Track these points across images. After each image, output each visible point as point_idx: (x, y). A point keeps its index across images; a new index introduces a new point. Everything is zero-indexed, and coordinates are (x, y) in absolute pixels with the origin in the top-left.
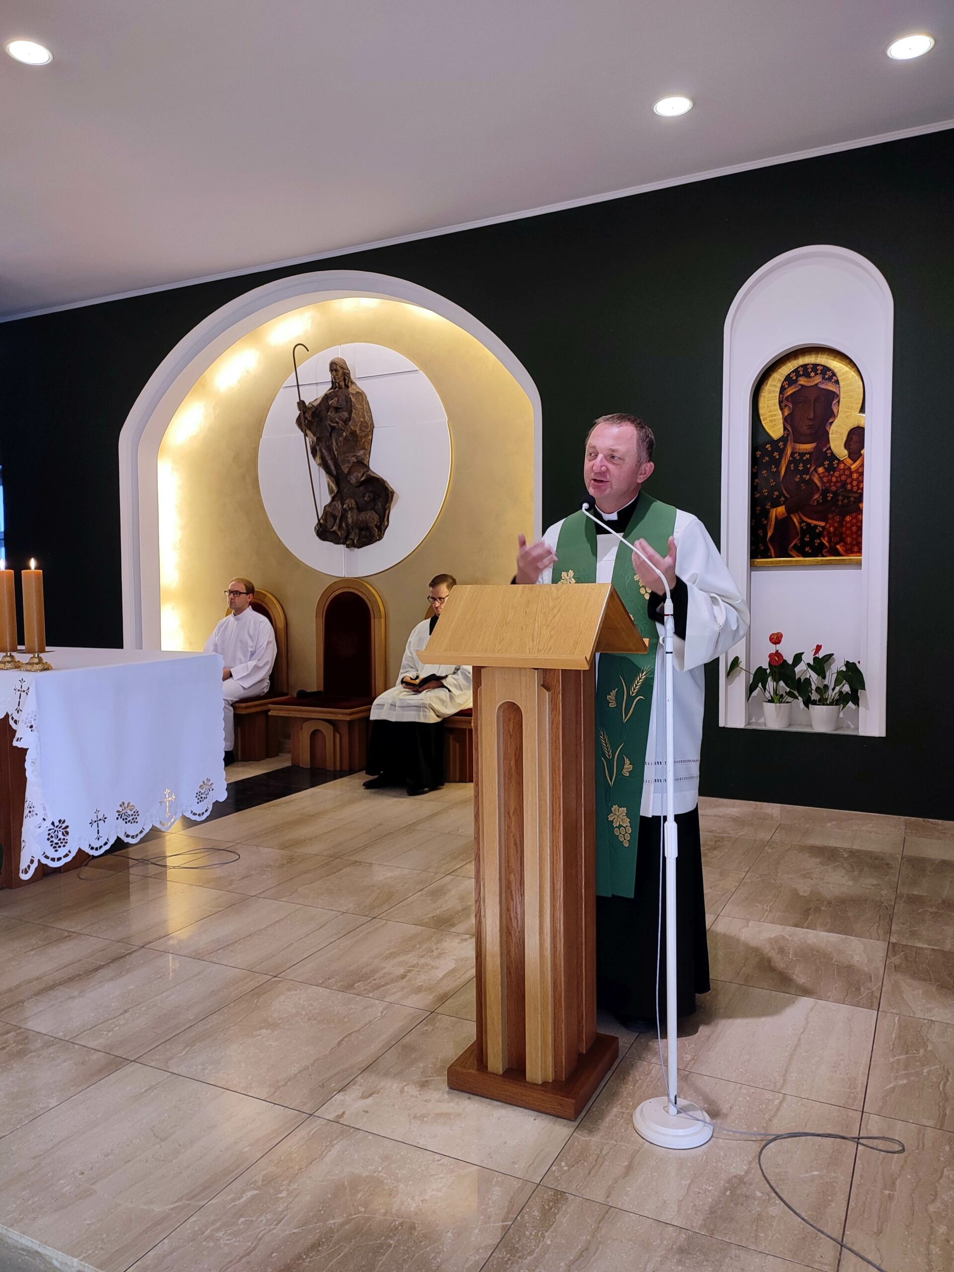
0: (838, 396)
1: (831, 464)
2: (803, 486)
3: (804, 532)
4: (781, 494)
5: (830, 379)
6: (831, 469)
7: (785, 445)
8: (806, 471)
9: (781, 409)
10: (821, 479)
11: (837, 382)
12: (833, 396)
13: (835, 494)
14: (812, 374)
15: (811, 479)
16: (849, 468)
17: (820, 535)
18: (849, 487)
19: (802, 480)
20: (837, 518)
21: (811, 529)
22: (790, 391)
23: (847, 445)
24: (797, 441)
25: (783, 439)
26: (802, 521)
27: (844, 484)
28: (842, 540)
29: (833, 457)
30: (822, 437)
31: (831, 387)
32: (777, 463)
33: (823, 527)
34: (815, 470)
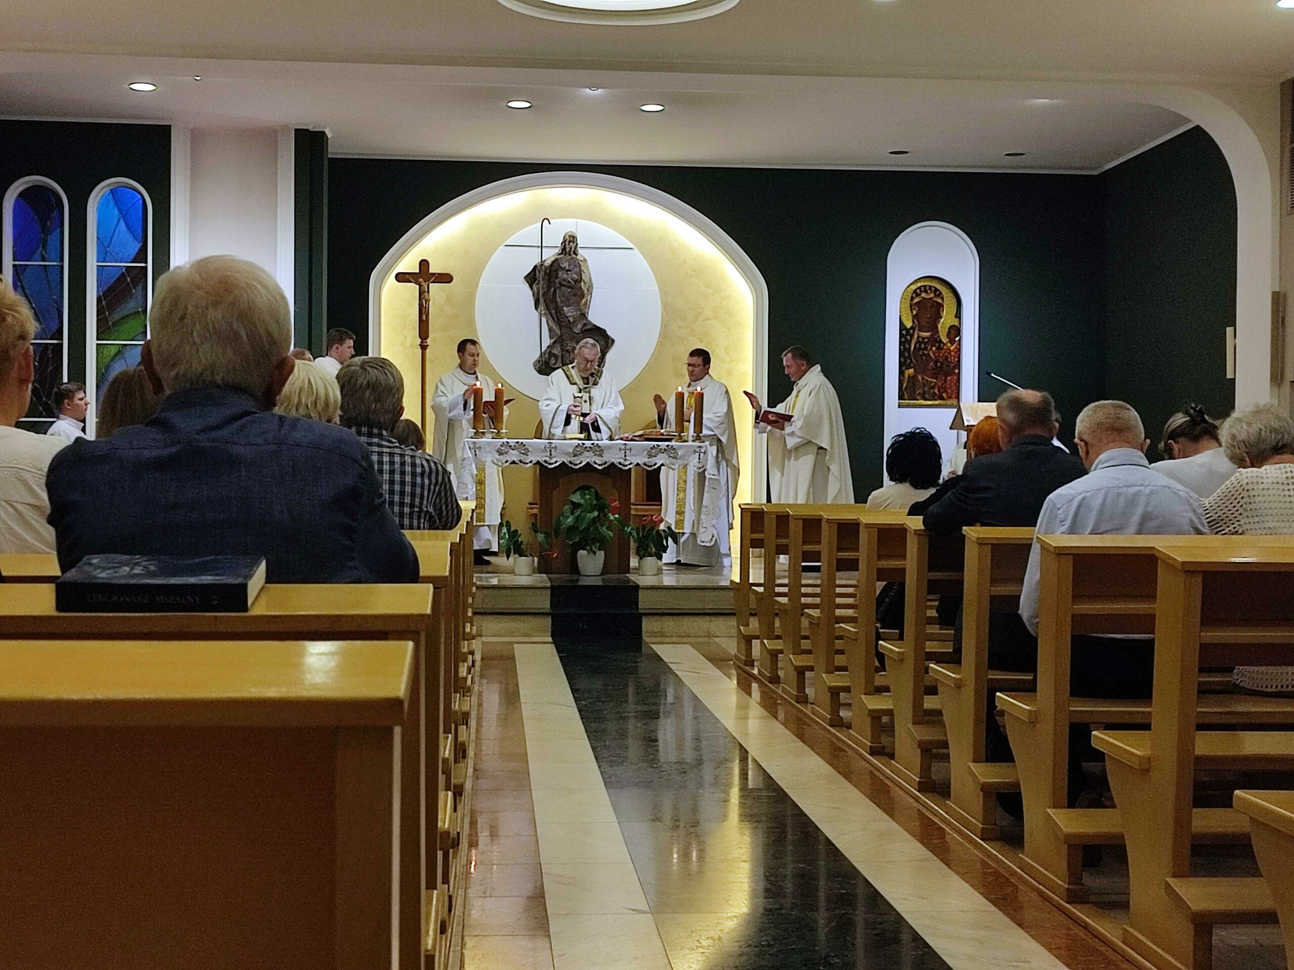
0: (943, 306)
1: (939, 346)
3: (924, 385)
5: (938, 296)
7: (914, 332)
9: (911, 310)
10: (934, 354)
11: (942, 298)
14: (929, 291)
16: (949, 349)
17: (933, 387)
18: (949, 360)
19: (923, 354)
20: (943, 378)
21: (928, 385)
24: (920, 330)
25: (913, 328)
27: (947, 358)
29: (941, 342)
32: (909, 342)
33: (935, 383)
34: (931, 349)
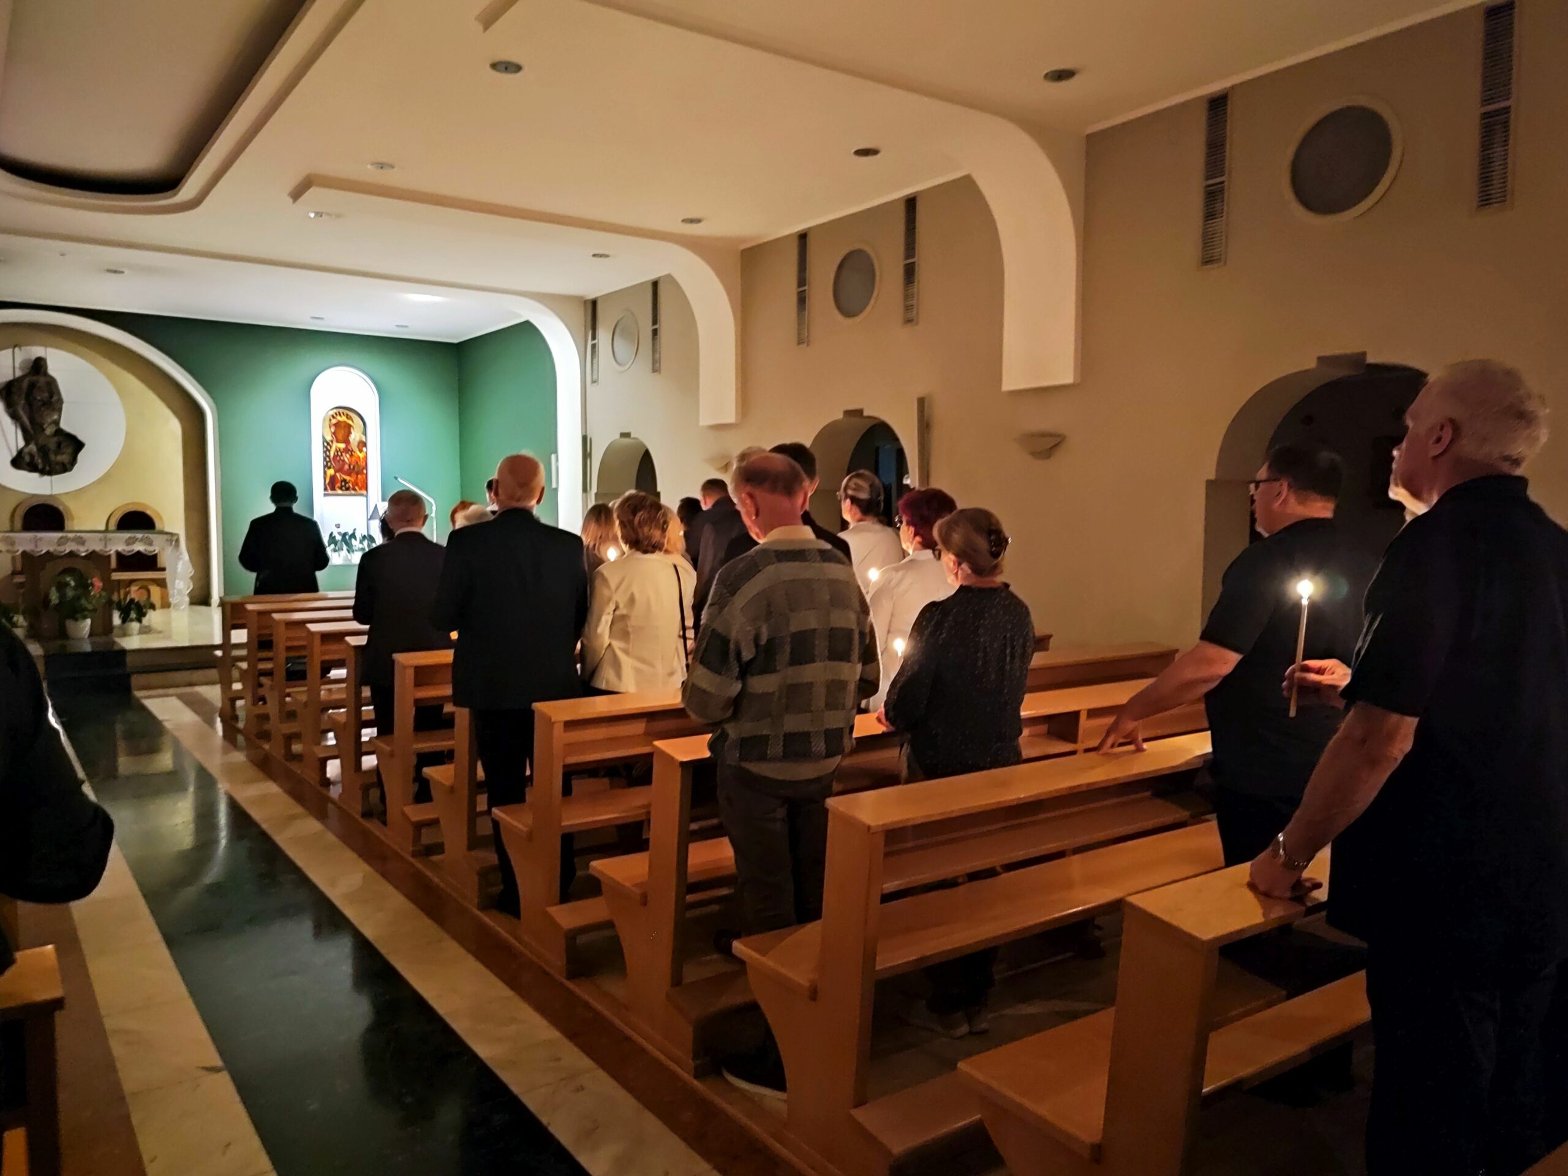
0: (353, 427)
1: (352, 454)
2: (341, 462)
3: (342, 482)
4: (331, 464)
5: (350, 420)
6: (351, 456)
7: (333, 444)
8: (342, 455)
9: (330, 427)
10: (348, 460)
11: (353, 422)
12: (350, 426)
13: (354, 467)
14: (342, 416)
15: (343, 461)
16: (359, 456)
17: (348, 482)
18: (361, 464)
19: (340, 459)
20: (356, 476)
21: (345, 480)
22: (334, 421)
23: (358, 446)
24: (337, 443)
25: (332, 442)
26: (340, 476)
27: (357, 463)
28: (357, 485)
29: (353, 451)
30: (347, 441)
31: (350, 422)
32: (329, 451)
33: (350, 479)
34: (345, 455)
